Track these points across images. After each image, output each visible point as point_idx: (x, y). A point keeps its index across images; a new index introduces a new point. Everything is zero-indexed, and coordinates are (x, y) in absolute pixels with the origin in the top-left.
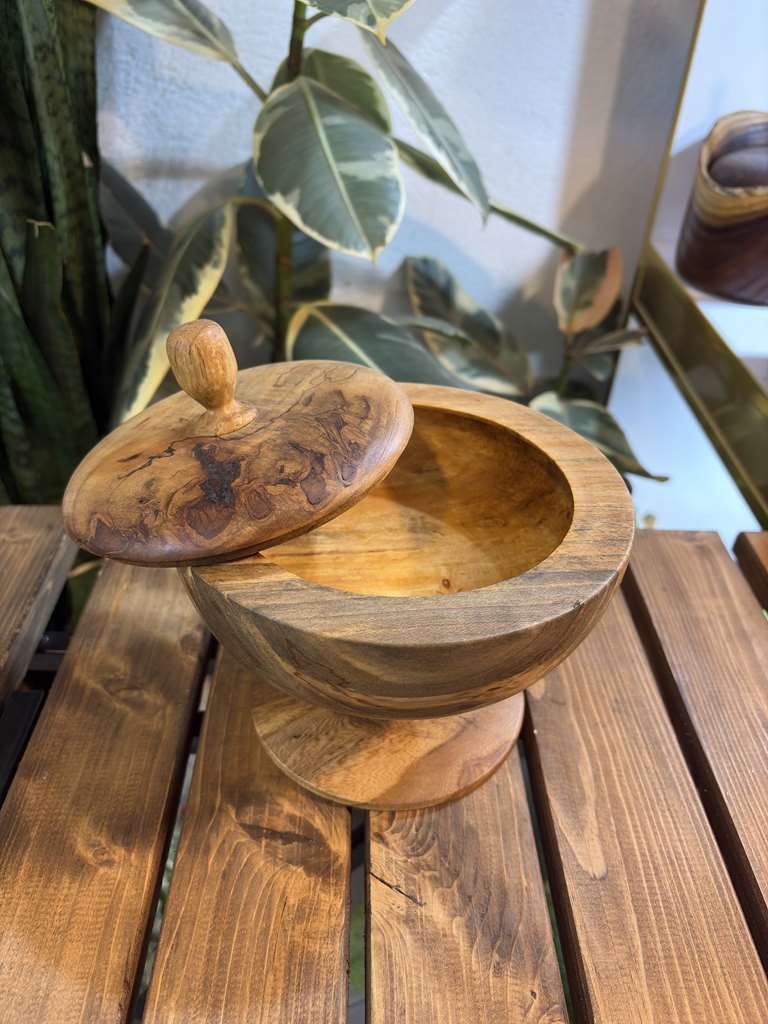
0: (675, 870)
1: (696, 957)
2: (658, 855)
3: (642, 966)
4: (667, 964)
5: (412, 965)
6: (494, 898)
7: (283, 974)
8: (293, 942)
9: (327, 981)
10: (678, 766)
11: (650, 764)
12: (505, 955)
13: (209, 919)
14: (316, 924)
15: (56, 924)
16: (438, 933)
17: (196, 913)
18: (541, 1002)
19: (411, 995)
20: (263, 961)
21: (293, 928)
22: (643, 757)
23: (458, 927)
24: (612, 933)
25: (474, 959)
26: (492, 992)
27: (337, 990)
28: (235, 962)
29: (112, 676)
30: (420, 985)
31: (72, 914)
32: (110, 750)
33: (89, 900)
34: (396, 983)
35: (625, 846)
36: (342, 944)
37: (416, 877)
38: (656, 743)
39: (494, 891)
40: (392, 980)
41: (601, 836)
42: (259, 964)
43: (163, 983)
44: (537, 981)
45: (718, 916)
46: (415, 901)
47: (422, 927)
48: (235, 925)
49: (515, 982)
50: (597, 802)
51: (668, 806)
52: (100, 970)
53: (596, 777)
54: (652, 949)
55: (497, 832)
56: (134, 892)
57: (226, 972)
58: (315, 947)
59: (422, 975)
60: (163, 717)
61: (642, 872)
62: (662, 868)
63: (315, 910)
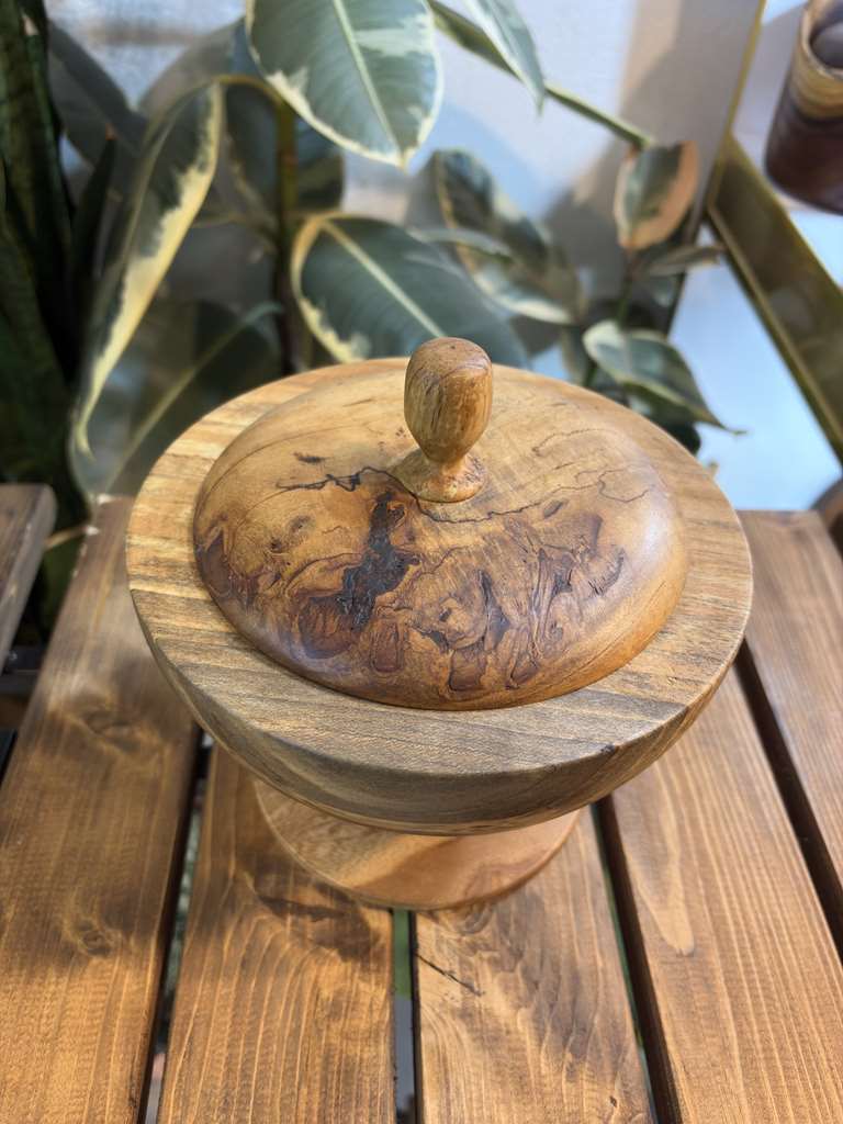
0: (773, 942)
1: (800, 1050)
2: (754, 924)
3: (738, 1062)
4: (766, 1058)
5: (471, 1070)
6: (565, 984)
7: (317, 1085)
8: (328, 1045)
9: (372, 1092)
10: (774, 811)
11: (742, 810)
12: (579, 1054)
13: (228, 1018)
14: (355, 1022)
15: (43, 1029)
16: (500, 1030)
17: (212, 1010)
18: (622, 1110)
19: (470, 1109)
20: (293, 1069)
21: (328, 1027)
22: (734, 801)
23: (523, 1022)
24: (703, 1022)
25: (543, 1060)
26: (565, 1101)
27: (383, 1104)
28: (260, 1072)
29: (95, 709)
30: (481, 1095)
31: (62, 1017)
32: (98, 806)
33: (81, 998)
34: (452, 1094)
35: (715, 914)
36: (387, 1046)
37: (473, 959)
38: (749, 784)
39: (564, 973)
40: (448, 1089)
41: (687, 902)
42: (289, 1074)
43: (176, 1100)
44: (618, 1085)
45: (823, 997)
46: (471, 989)
47: (481, 1022)
48: (258, 1026)
49: (591, 1087)
50: (682, 860)
51: (764, 861)
52: (100, 1085)
53: (681, 828)
54: (748, 1041)
55: (566, 901)
56: (135, 988)
57: (249, 1086)
58: (356, 1050)
59: (483, 1082)
60: (161, 761)
61: (736, 945)
62: (759, 940)
63: (354, 1005)
